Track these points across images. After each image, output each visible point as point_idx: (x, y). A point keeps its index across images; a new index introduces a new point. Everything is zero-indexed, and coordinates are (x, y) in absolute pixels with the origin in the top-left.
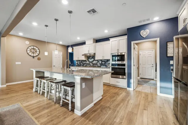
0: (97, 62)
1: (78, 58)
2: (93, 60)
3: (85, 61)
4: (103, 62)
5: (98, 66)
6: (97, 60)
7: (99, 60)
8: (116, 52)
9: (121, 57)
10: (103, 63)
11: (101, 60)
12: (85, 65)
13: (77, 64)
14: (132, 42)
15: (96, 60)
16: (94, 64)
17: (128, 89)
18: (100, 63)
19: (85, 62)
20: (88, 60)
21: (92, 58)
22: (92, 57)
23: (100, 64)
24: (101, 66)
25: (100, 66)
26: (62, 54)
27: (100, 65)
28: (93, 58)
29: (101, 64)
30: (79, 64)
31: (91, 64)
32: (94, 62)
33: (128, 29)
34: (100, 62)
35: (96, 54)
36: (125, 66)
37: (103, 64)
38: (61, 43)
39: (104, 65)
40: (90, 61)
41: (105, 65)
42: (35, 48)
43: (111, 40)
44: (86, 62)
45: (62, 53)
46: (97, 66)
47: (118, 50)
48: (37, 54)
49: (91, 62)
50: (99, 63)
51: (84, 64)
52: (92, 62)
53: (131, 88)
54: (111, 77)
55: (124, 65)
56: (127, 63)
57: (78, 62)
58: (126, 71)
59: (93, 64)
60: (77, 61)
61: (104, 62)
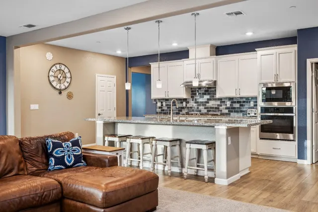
0: (218, 103)
1: (167, 92)
2: (208, 99)
3: (185, 100)
4: (235, 102)
5: (223, 114)
6: (220, 99)
7: (226, 98)
8: (273, 81)
9: (284, 93)
10: (237, 105)
11: (230, 99)
12: (184, 111)
13: (160, 108)
14: (307, 60)
15: (216, 99)
16: (211, 108)
17: (300, 162)
18: (228, 105)
19: (184, 103)
20: (192, 97)
21: (205, 94)
22: (205, 91)
23: (226, 108)
24: (231, 114)
25: (226, 114)
26: (115, 82)
27: (227, 111)
28: (209, 94)
29: (231, 110)
30: (165, 108)
31: (201, 108)
32: (212, 104)
33: (299, 31)
34: (228, 103)
35: (219, 83)
36: (293, 113)
37: (234, 108)
38: (119, 53)
39: (237, 112)
40: (201, 100)
41: (241, 111)
42: (63, 67)
43: (260, 52)
44: (187, 102)
45: (114, 80)
46: (219, 113)
47: (277, 76)
48: (67, 85)
49: (202, 102)
50: (224, 107)
51: (183, 108)
52: (204, 104)
53: (307, 159)
54: (261, 139)
55: (290, 110)
56: (297, 106)
57: (164, 104)
58: (295, 124)
59: (209, 110)
60: (161, 100)
61: (238, 102)
